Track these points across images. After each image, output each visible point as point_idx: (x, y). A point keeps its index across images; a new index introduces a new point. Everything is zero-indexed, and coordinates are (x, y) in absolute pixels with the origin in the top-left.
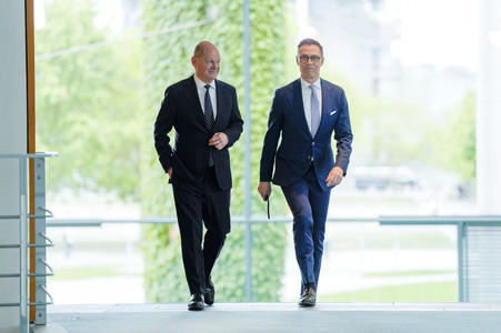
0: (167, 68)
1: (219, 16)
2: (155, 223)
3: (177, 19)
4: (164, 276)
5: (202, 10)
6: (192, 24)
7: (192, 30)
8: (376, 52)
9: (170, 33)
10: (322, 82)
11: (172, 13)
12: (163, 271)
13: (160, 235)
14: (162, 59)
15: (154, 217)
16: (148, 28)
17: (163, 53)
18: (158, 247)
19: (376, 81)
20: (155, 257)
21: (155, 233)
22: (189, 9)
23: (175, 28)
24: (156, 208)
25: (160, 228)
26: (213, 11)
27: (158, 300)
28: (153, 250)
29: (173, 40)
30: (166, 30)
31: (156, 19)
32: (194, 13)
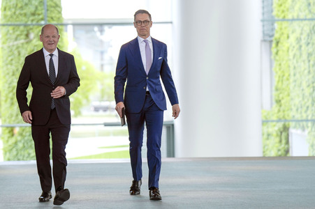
0: (12, 60)
1: (34, 38)
2: (7, 127)
3: (16, 39)
4: (11, 150)
5: (27, 35)
6: (22, 41)
7: (23, 44)
8: (102, 53)
9: (13, 46)
10: (153, 39)
11: (14, 36)
12: (11, 147)
13: (9, 132)
14: (9, 56)
15: (7, 124)
16: (4, 43)
17: (10, 54)
18: (9, 137)
19: (102, 66)
20: (8, 141)
21: (7, 131)
22: (21, 35)
23: (15, 43)
24: (8, 120)
25: (10, 129)
26: (32, 36)
27: (9, 160)
28: (6, 138)
29: (14, 48)
30: (11, 44)
31: (7, 39)
32: (23, 37)
